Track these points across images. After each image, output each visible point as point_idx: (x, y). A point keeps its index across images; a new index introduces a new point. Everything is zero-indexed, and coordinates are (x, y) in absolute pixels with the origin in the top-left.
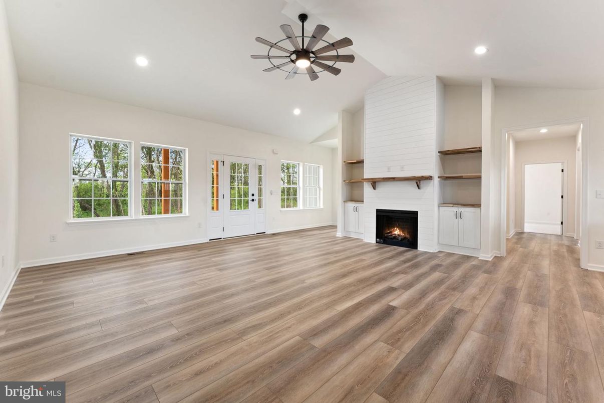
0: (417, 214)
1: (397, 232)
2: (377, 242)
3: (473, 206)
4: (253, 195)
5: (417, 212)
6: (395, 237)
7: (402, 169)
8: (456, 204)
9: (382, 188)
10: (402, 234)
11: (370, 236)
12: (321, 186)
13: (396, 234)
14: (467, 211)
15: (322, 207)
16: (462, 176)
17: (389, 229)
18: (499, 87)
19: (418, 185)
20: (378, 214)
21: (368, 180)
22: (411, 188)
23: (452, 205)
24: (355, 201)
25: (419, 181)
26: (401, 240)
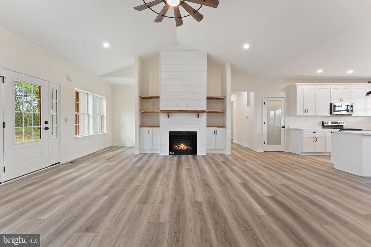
0: (197, 133)
1: (183, 146)
2: (170, 154)
3: (222, 127)
4: (46, 123)
5: (196, 132)
6: (181, 149)
7: (187, 105)
8: (214, 127)
9: (174, 117)
10: (186, 147)
11: (166, 151)
12: (105, 114)
13: (182, 148)
14: (219, 130)
15: (105, 132)
16: (217, 111)
17: (177, 145)
18: (234, 70)
19: (198, 116)
20: (170, 135)
21: (163, 111)
22: (193, 117)
23: (212, 127)
24: (150, 126)
25: (198, 113)
26: (186, 150)
